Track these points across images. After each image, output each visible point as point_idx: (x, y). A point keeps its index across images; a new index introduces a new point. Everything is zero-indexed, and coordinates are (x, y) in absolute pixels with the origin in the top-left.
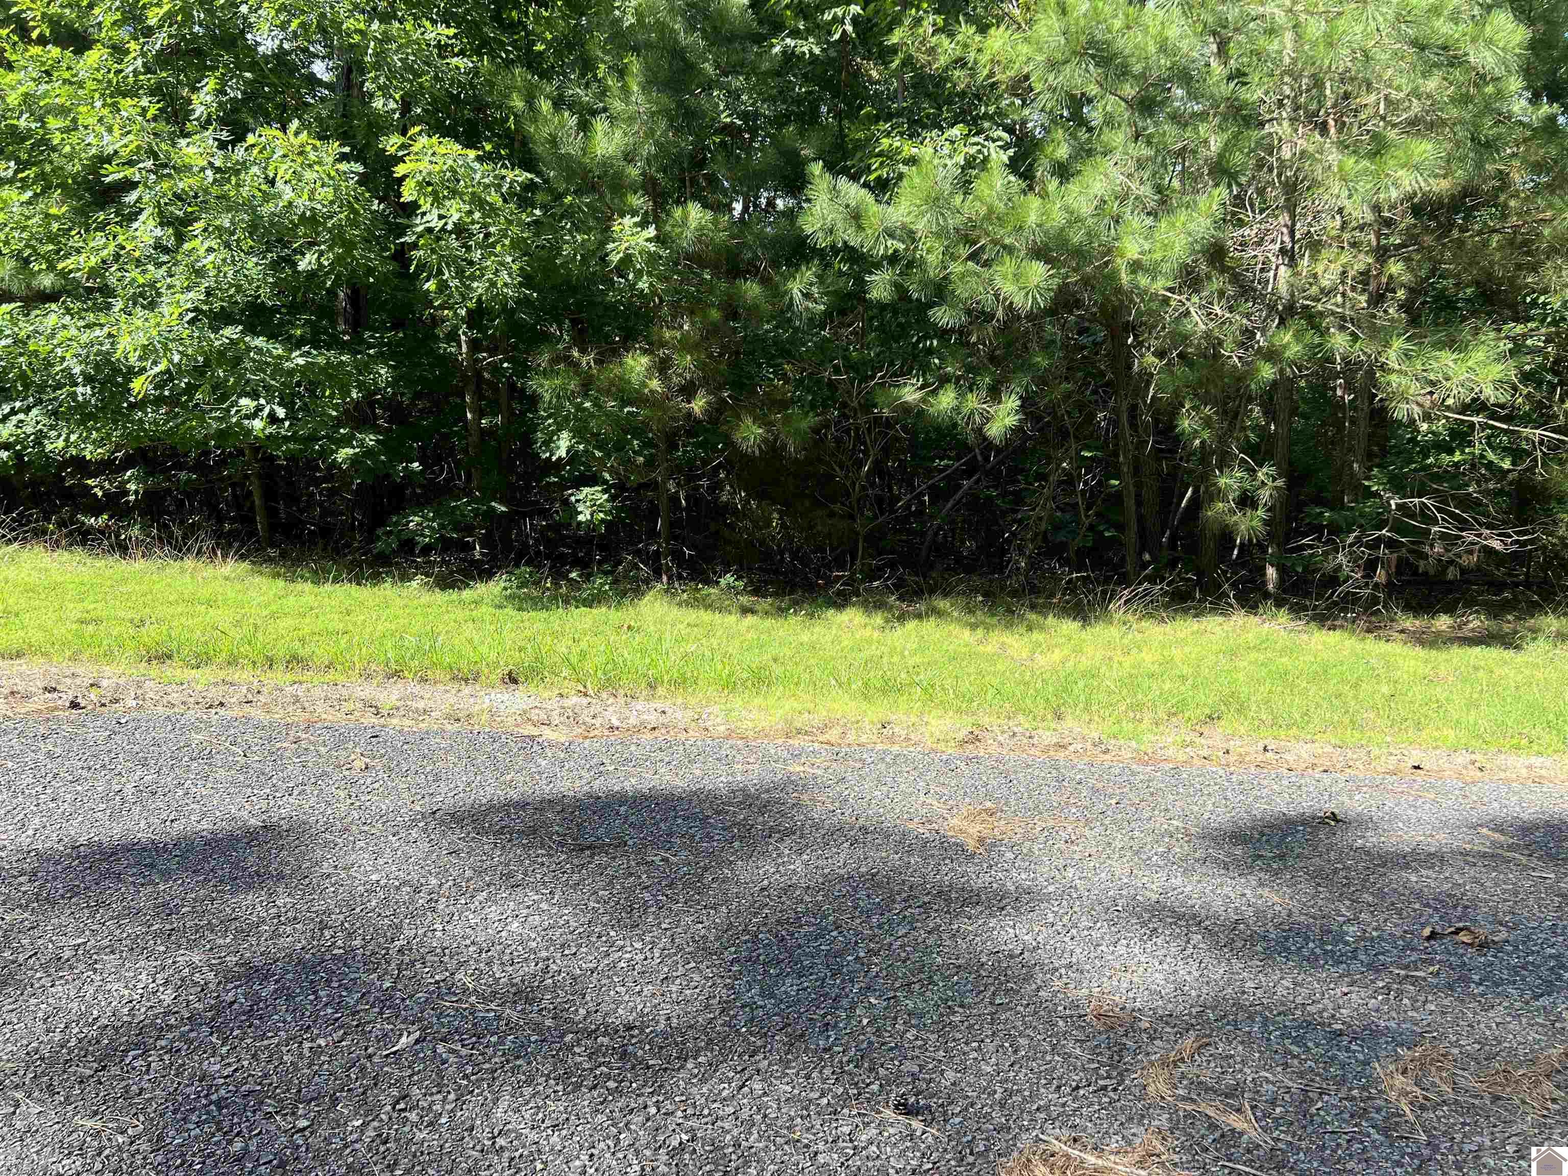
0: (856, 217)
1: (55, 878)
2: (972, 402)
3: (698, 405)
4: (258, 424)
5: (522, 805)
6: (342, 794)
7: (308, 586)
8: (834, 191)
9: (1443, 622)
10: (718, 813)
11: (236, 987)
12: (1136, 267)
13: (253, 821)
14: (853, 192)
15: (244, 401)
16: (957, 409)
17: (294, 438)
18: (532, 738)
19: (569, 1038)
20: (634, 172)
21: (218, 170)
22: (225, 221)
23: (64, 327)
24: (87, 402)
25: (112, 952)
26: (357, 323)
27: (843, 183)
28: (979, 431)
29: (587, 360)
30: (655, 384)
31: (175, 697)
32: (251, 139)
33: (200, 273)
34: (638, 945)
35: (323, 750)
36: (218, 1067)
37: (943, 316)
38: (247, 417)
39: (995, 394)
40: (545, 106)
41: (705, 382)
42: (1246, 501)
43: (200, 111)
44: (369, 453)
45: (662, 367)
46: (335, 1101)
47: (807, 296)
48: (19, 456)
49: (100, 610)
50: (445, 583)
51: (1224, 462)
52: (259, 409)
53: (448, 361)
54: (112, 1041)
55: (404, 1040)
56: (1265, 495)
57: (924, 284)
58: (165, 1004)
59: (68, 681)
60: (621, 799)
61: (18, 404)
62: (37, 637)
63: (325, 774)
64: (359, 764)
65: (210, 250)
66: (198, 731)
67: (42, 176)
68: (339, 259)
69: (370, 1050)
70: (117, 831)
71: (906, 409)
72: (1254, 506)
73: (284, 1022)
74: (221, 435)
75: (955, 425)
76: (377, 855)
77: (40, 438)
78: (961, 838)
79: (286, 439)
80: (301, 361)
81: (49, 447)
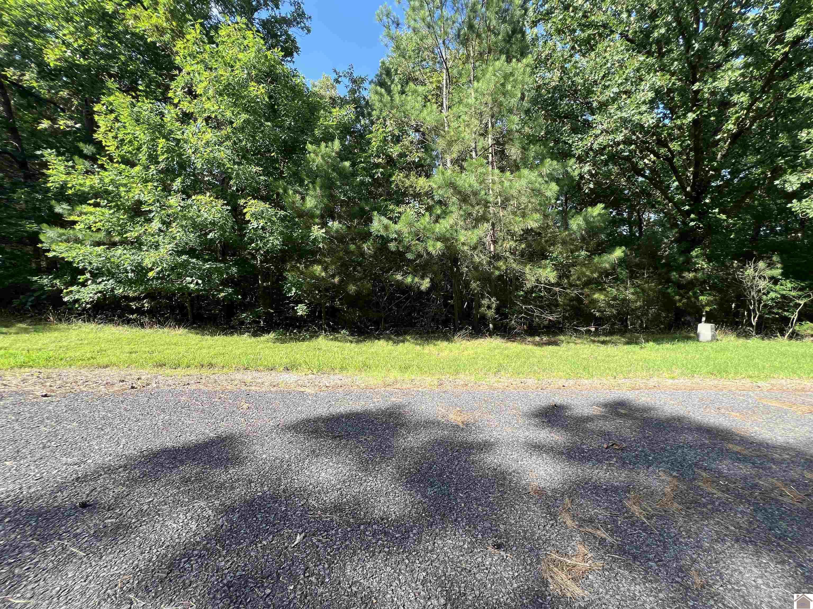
0: (386, 228)
1: (135, 468)
2: (416, 280)
3: (336, 280)
4: (192, 286)
5: (309, 421)
6: (243, 420)
7: (209, 337)
8: (380, 221)
9: (537, 339)
10: (376, 419)
11: (222, 517)
12: (463, 244)
13: (211, 435)
14: (385, 221)
15: (187, 278)
16: (413, 281)
17: (205, 290)
18: (303, 392)
19: (362, 527)
20: (318, 212)
21: (182, 207)
22: (184, 223)
23: (124, 254)
24: (132, 278)
25: (166, 504)
26: (224, 254)
27: (383, 218)
28: (418, 288)
29: (302, 267)
30: (323, 274)
31: (170, 382)
32: (193, 197)
33: (174, 238)
34: (370, 479)
35: (231, 401)
36: (223, 563)
37: (410, 256)
38: (189, 283)
39: (423, 278)
40: (291, 192)
41: (339, 273)
42: (489, 307)
43: (175, 188)
44: (229, 294)
45: (325, 269)
46: (278, 575)
47: (369, 249)
48: (105, 295)
49: (136, 348)
50: (255, 334)
51: (483, 297)
52: (193, 281)
53: (254, 266)
54: (173, 554)
55: (298, 538)
56: (494, 306)
57: (404, 247)
58: (193, 530)
59: (129, 377)
60: (342, 416)
61: (105, 278)
62: (114, 359)
63: (234, 411)
64: (245, 406)
65: (179, 232)
66: (182, 396)
67: (117, 205)
68: (221, 235)
69: (286, 544)
70: (158, 442)
71: (398, 281)
72: (491, 308)
73: (246, 533)
74: (179, 289)
75: (411, 286)
76: (263, 445)
77: (113, 289)
78: (457, 423)
79: (201, 290)
80: (208, 266)
81: (116, 292)
